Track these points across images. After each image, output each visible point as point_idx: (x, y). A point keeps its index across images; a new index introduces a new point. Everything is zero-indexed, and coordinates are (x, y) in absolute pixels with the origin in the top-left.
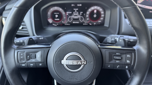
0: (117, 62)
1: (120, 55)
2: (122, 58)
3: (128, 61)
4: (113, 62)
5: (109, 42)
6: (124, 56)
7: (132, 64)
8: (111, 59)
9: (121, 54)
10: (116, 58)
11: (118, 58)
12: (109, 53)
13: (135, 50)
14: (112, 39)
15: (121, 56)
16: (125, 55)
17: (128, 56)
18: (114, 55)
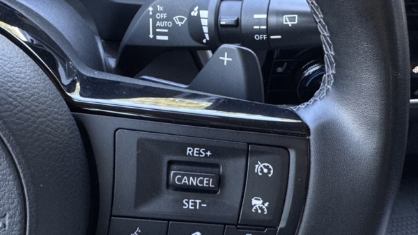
0: (189, 204)
1: (212, 161)
2: (220, 181)
3: (257, 203)
4: (161, 205)
5: (159, 37)
6: (233, 168)
7: (282, 224)
8: (149, 186)
9: (218, 152)
10: (185, 181)
11: (194, 181)
12: (141, 144)
13: (303, 129)
14: (176, 18)
15: (217, 166)
16: (241, 162)
17: (261, 168)
18: (170, 163)
